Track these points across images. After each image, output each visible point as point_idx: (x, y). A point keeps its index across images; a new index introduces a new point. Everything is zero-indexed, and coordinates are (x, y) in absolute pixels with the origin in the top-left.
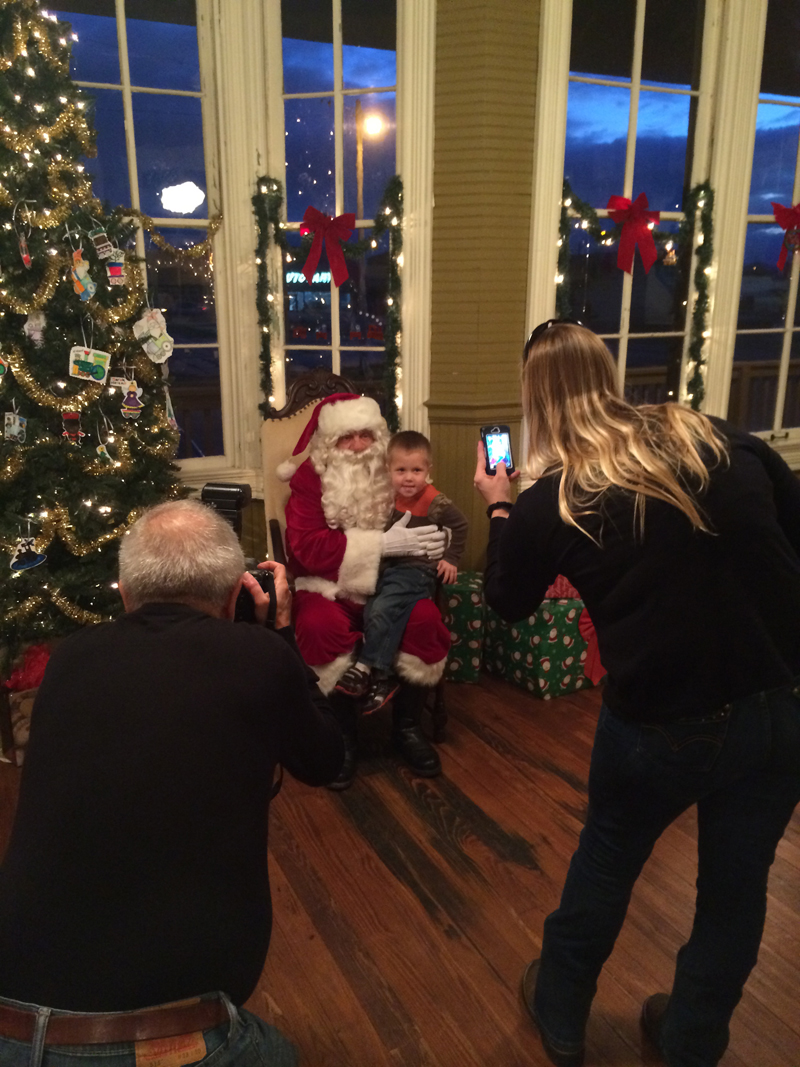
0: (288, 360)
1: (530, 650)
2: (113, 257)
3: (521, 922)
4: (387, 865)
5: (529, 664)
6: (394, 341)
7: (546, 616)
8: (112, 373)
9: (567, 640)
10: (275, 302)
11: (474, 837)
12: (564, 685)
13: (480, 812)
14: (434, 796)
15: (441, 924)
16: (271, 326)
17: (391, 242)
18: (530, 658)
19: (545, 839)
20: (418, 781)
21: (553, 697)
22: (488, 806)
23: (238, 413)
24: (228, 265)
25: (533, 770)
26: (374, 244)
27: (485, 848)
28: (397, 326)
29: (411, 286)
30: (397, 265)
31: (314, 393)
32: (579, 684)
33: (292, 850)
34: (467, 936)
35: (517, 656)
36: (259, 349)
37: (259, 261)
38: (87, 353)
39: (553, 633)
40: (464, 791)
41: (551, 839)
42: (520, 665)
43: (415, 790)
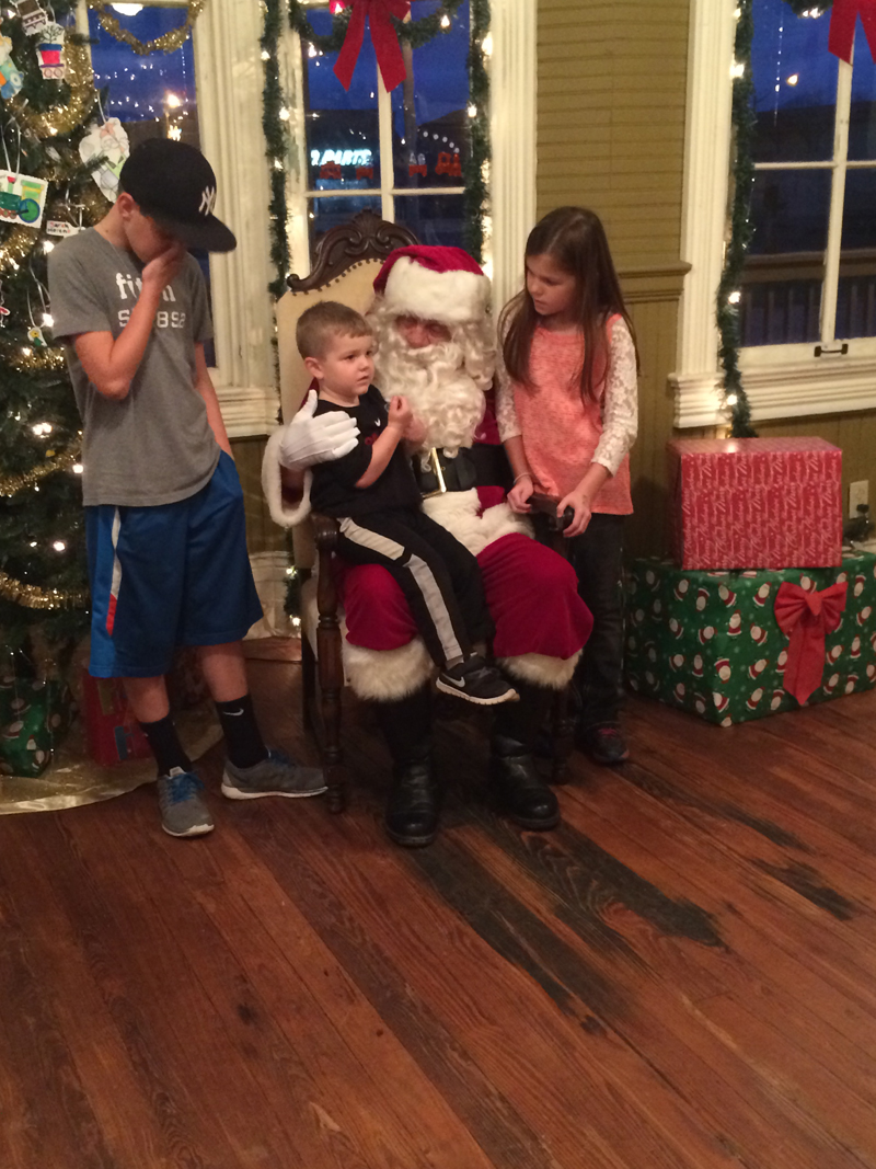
0: (312, 216)
1: (699, 650)
2: (47, 36)
3: (698, 1012)
4: (488, 942)
5: (698, 672)
6: (478, 175)
7: (724, 594)
8: (49, 214)
9: (756, 632)
10: (292, 123)
11: (621, 905)
12: (752, 704)
13: (630, 874)
14: (557, 854)
15: (577, 1016)
16: (286, 160)
17: (471, 17)
18: (698, 663)
19: (730, 907)
20: (530, 833)
21: (736, 723)
22: (640, 866)
23: (237, 298)
24: (219, 64)
25: (708, 818)
26: (445, 22)
27: (636, 918)
28: (483, 151)
29: (504, 87)
30: (483, 54)
31: (357, 251)
32: (776, 703)
33: (342, 923)
34: (616, 1031)
35: (679, 660)
36: (267, 196)
37: (265, 56)
38: (12, 181)
39: (735, 621)
40: (602, 846)
41: (740, 907)
42: (684, 675)
43: (527, 844)
